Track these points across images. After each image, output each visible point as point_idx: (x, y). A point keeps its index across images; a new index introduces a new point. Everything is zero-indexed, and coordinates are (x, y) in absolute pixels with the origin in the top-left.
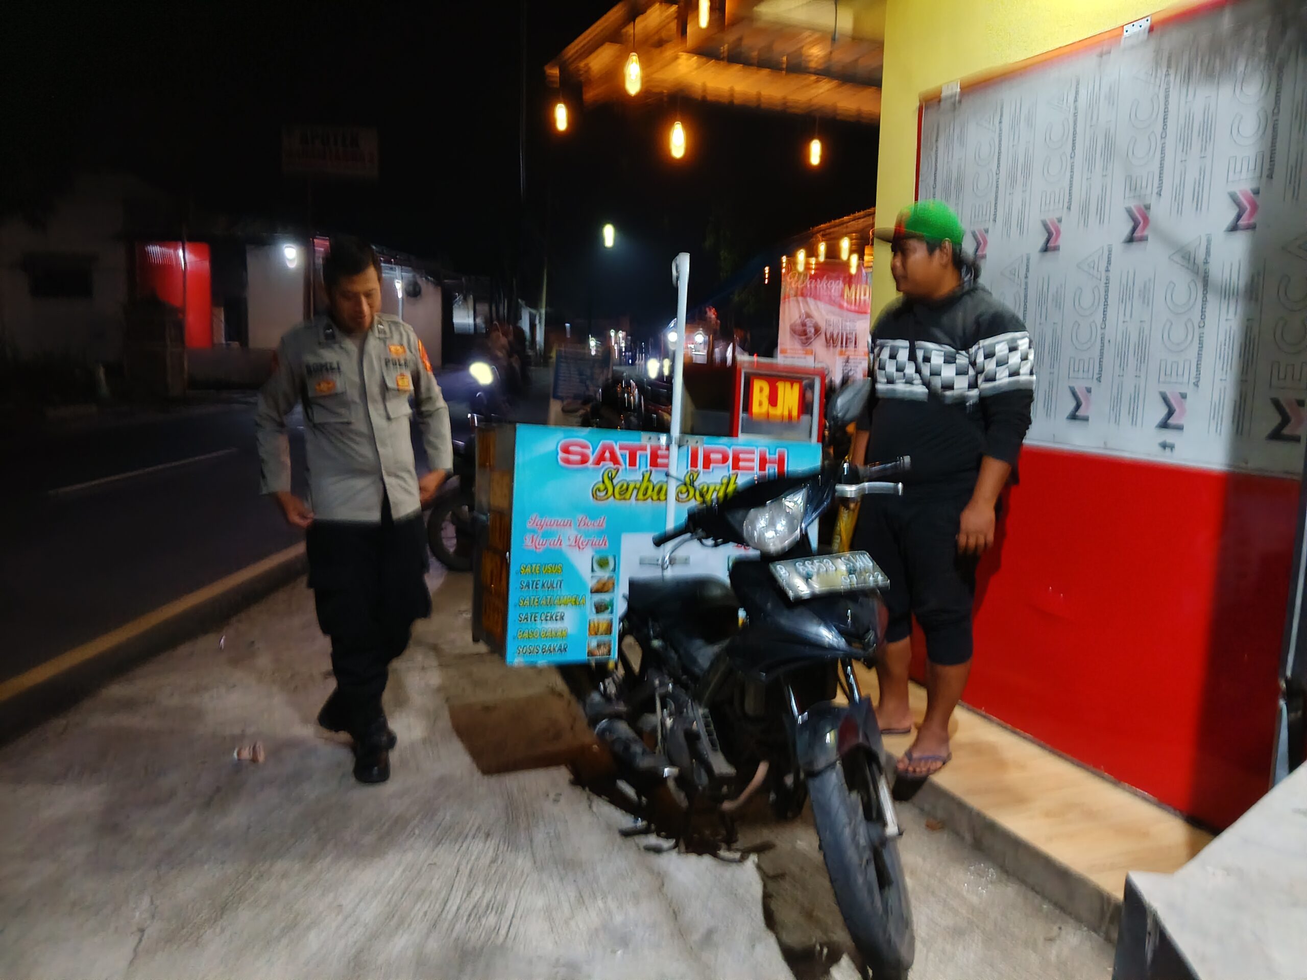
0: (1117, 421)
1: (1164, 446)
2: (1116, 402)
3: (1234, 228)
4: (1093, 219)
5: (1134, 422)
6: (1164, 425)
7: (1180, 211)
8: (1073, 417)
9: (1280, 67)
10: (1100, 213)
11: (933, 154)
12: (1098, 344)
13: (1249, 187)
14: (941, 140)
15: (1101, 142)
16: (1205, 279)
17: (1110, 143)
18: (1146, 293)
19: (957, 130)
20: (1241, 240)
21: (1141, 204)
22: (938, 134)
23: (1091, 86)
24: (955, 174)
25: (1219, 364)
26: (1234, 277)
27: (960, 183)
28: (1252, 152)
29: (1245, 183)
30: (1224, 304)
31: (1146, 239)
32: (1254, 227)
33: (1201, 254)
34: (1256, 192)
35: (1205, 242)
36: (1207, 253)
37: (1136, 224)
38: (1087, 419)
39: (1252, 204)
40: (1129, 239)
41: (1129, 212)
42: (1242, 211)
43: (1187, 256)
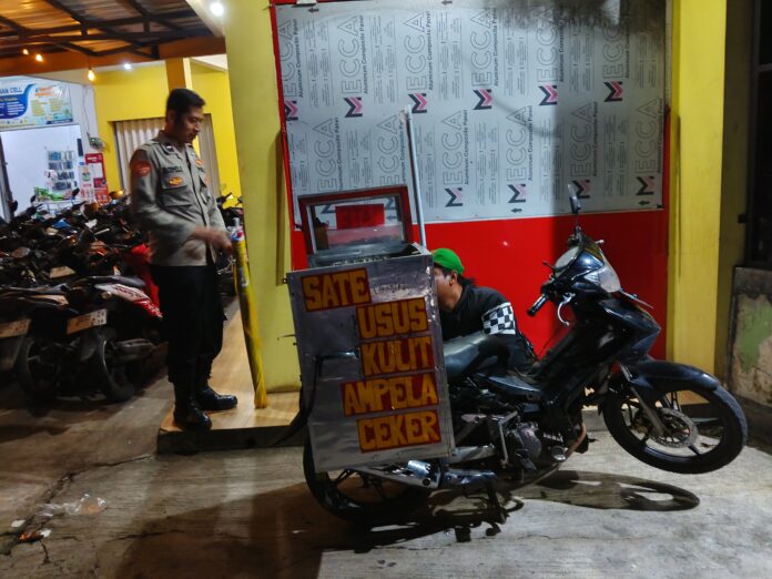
0: (482, 202)
1: (515, 211)
2: (480, 193)
3: (544, 103)
4: (451, 95)
5: (493, 202)
6: (513, 200)
7: (511, 93)
8: (450, 204)
9: (561, 29)
10: (456, 91)
11: (292, 42)
12: (464, 163)
13: (551, 84)
14: (301, 34)
15: (451, 51)
16: (530, 128)
17: (458, 53)
18: (493, 136)
19: (318, 29)
20: (549, 109)
21: (485, 88)
22: (296, 29)
23: (439, 19)
24: (320, 58)
25: (543, 168)
26: (547, 126)
27: (326, 65)
28: (550, 68)
29: (548, 82)
30: (542, 139)
31: (490, 107)
32: (555, 103)
33: (527, 115)
34: (555, 87)
35: (528, 109)
36: (531, 115)
37: (483, 99)
38: (461, 205)
39: (553, 92)
40: (479, 107)
41: (476, 92)
42: (548, 95)
43: (517, 116)
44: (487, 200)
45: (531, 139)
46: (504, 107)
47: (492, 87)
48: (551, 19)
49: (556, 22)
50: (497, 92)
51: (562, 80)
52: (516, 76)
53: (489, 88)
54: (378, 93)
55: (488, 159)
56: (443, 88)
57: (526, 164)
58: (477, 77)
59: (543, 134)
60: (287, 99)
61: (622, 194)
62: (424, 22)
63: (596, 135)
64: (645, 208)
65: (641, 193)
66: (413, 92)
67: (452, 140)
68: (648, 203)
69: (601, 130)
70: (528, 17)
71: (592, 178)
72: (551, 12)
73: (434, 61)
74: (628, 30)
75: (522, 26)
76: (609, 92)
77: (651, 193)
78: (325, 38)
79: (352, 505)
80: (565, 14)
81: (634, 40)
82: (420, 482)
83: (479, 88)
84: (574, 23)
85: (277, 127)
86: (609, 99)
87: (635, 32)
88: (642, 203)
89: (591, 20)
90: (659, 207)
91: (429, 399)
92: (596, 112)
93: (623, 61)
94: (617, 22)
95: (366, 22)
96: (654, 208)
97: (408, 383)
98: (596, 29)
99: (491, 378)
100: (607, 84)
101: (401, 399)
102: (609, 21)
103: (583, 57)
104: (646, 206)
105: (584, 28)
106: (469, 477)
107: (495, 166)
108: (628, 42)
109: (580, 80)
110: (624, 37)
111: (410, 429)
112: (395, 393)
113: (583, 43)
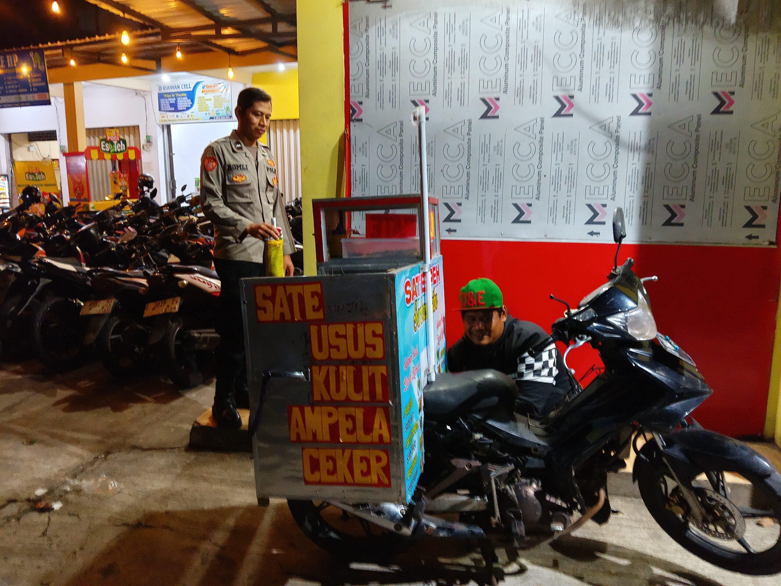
0: (554, 221)
1: (592, 233)
2: (553, 210)
3: (635, 113)
4: (527, 100)
5: (567, 221)
6: (590, 222)
7: (596, 100)
8: (517, 221)
9: (663, 28)
10: (533, 97)
11: (363, 40)
12: (536, 177)
13: (645, 92)
14: (372, 31)
15: (531, 52)
16: (617, 141)
17: (538, 54)
18: (573, 147)
19: (389, 27)
20: (641, 121)
21: (567, 94)
22: (367, 26)
23: (520, 16)
24: (389, 58)
25: (629, 188)
26: (638, 140)
27: (395, 64)
28: (646, 73)
29: (642, 89)
30: (631, 155)
31: (571, 115)
32: (649, 114)
33: (613, 127)
34: (650, 95)
35: (615, 120)
36: (619, 126)
37: (563, 106)
38: (529, 222)
39: (647, 100)
40: (558, 114)
41: (557, 98)
42: (641, 104)
43: (603, 127)
44: (560, 220)
45: (617, 153)
46: (588, 116)
47: (576, 94)
48: (652, 17)
49: (657, 19)
50: (580, 98)
51: (659, 87)
52: (604, 81)
53: (572, 93)
54: (448, 95)
55: (565, 173)
56: (519, 93)
57: (609, 182)
58: (558, 81)
59: (632, 148)
60: (353, 99)
61: (724, 224)
62: (503, 19)
63: (697, 153)
64: (752, 244)
65: (749, 225)
66: (486, 97)
67: (524, 149)
68: (757, 237)
69: (703, 148)
70: (624, 14)
71: (687, 203)
72: (651, 8)
73: (512, 62)
74: (747, 30)
75: (616, 23)
76: (717, 103)
77: (763, 226)
78: (396, 36)
79: (332, 535)
80: (670, 10)
81: (754, 41)
82: (391, 526)
83: (560, 94)
84: (679, 21)
85: (341, 128)
86: (717, 111)
87: (757, 32)
88: (750, 237)
89: (701, 18)
90: (771, 243)
91: (381, 436)
92: (699, 125)
93: (738, 67)
94: (733, 21)
95: (440, 19)
96: (766, 245)
97: (359, 414)
98: (707, 28)
99: (490, 422)
100: (716, 94)
101: (350, 432)
102: (724, 20)
103: (688, 60)
104: (754, 241)
105: (691, 26)
106: (450, 530)
107: (572, 180)
108: (746, 44)
109: (682, 88)
110: (741, 39)
111: (359, 467)
112: (345, 425)
113: (689, 45)
